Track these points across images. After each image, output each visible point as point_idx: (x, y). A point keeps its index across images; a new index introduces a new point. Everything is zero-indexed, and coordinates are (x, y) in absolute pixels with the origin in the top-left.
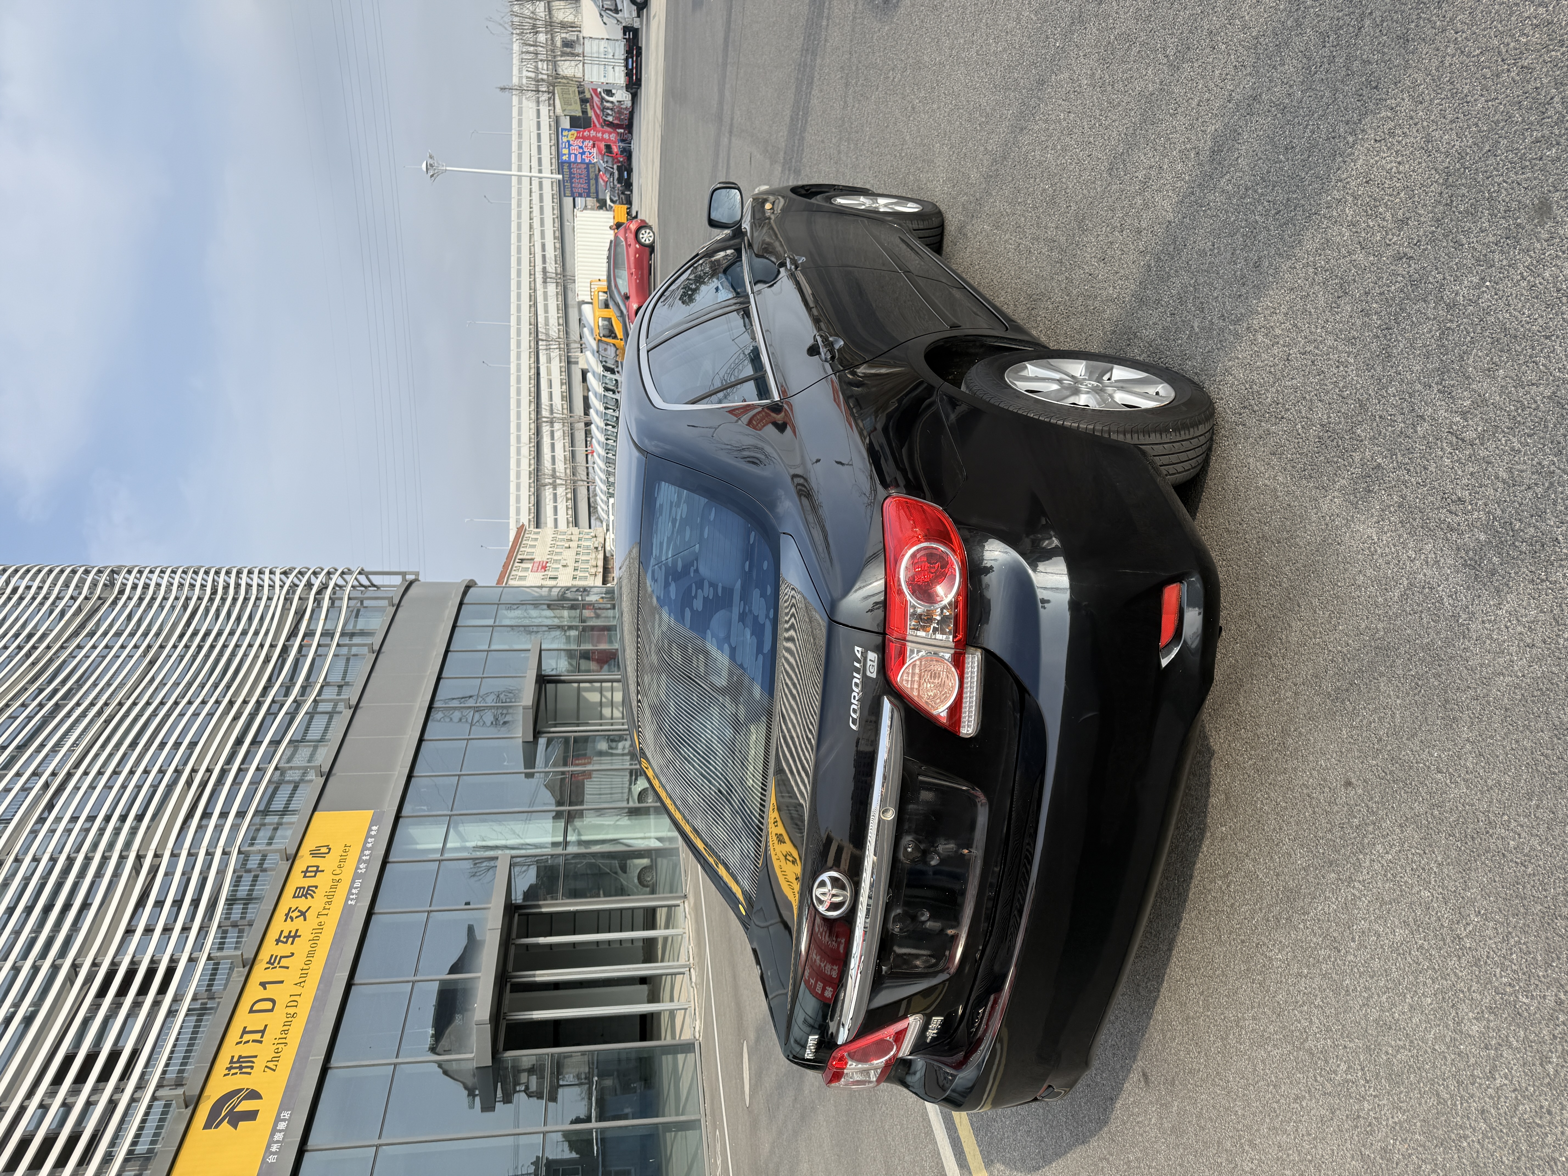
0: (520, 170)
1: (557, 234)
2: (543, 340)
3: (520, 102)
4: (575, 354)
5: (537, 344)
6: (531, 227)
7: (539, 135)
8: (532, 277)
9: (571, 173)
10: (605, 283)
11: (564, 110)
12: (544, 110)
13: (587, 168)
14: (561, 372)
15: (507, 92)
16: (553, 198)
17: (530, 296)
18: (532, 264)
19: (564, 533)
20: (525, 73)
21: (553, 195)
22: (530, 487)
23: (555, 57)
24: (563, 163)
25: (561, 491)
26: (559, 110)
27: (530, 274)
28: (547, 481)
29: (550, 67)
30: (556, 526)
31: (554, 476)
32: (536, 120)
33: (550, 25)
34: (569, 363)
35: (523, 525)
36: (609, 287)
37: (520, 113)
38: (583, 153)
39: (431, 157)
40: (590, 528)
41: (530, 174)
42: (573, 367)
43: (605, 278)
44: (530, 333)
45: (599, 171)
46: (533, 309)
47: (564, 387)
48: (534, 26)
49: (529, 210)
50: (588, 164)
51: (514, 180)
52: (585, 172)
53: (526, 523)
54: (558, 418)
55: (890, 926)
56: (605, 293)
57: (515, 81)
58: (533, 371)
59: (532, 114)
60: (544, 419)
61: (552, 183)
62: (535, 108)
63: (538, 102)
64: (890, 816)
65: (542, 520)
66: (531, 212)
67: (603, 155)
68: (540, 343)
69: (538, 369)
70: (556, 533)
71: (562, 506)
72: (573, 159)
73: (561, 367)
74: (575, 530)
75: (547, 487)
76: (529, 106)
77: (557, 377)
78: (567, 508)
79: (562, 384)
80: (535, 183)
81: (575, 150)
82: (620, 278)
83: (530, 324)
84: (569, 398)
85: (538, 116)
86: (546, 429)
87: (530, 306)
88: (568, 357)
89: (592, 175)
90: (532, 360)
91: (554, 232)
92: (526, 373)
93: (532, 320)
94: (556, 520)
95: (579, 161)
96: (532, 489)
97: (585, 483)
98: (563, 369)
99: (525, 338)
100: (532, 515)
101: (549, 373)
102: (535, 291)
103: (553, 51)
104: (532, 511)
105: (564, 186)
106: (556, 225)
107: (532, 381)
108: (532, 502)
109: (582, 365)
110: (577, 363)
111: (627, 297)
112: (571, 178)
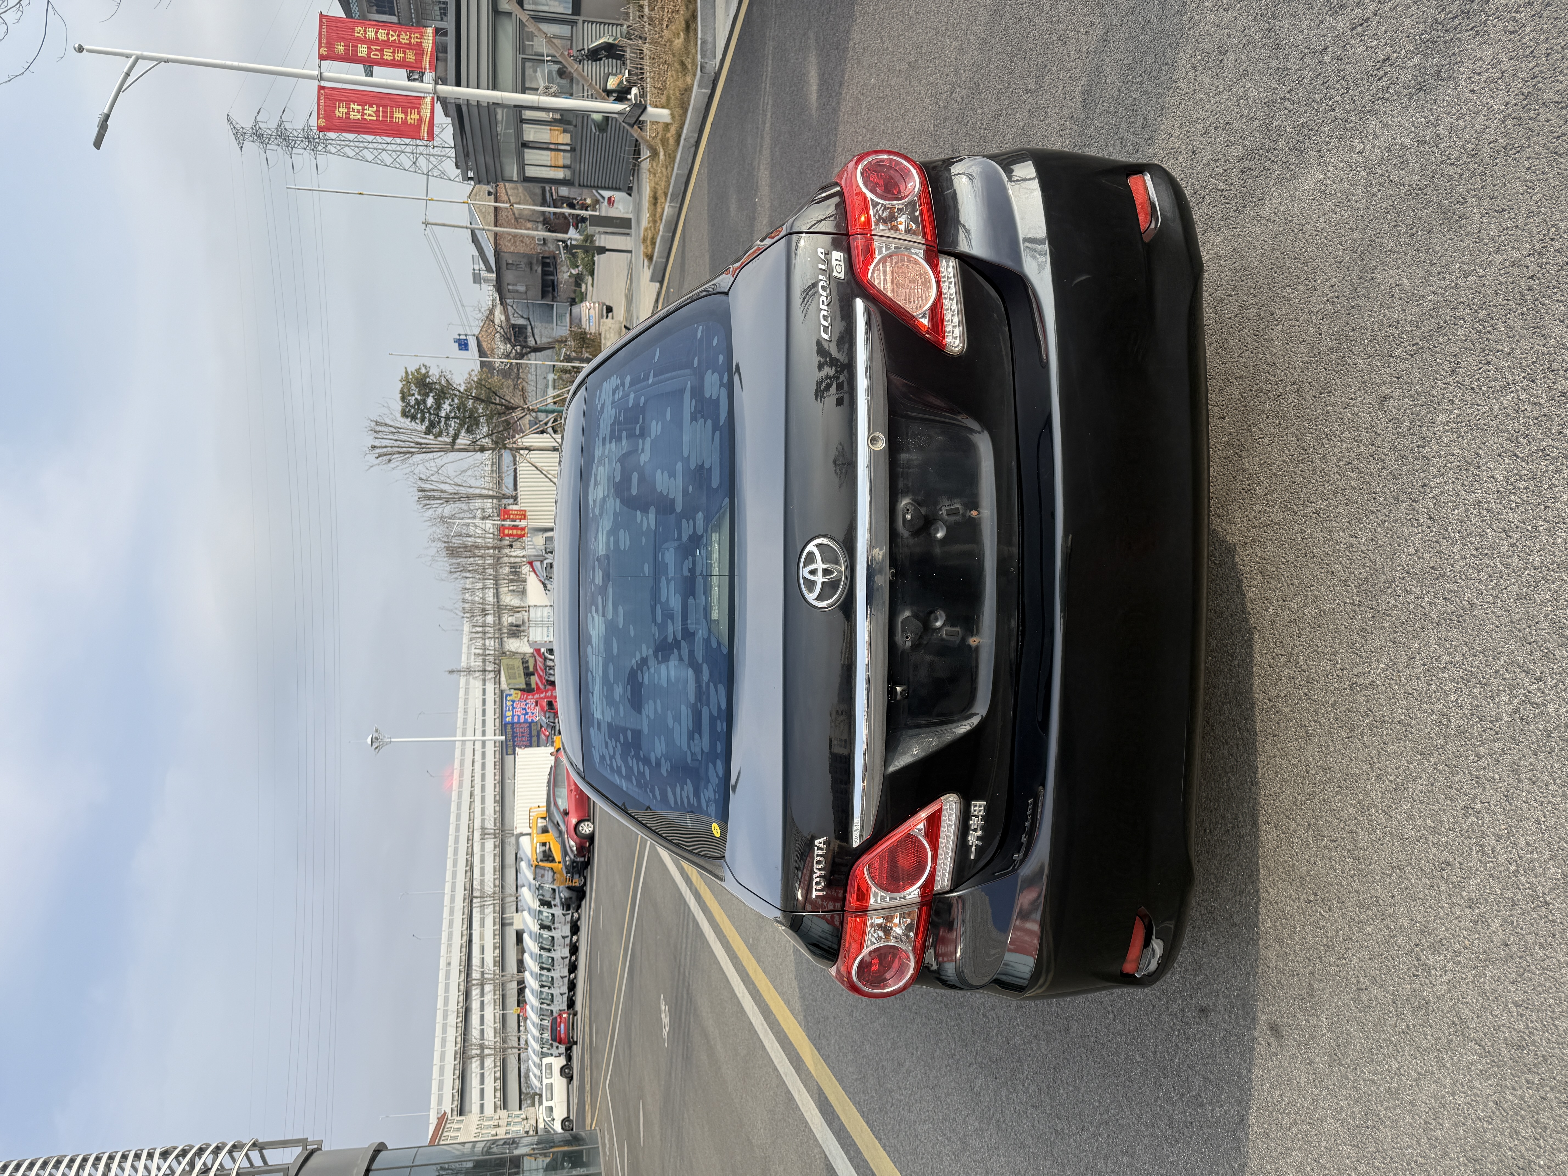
0: (464, 735)
1: (498, 798)
2: (477, 897)
3: (467, 683)
4: (510, 913)
5: (472, 901)
6: (472, 794)
7: (484, 711)
8: (470, 842)
9: (513, 732)
10: (545, 809)
11: (508, 684)
12: (490, 687)
13: (530, 727)
14: (495, 935)
15: (455, 675)
16: (495, 765)
17: (467, 861)
18: (471, 830)
19: (491, 1119)
20: (473, 651)
21: (495, 762)
22: (455, 1069)
23: (501, 634)
24: (506, 724)
25: (489, 1062)
26: (504, 686)
27: (468, 840)
28: (474, 1052)
29: (497, 645)
30: (482, 1111)
31: (482, 1047)
32: (481, 698)
33: (499, 608)
34: (503, 925)
35: (445, 1113)
36: (548, 810)
37: (467, 692)
38: (527, 713)
39: (377, 731)
40: (520, 1109)
41: (473, 738)
42: (507, 928)
43: (545, 804)
44: (465, 899)
45: (541, 727)
46: (469, 874)
47: (497, 951)
48: (484, 610)
49: (470, 779)
50: (530, 723)
51: (458, 744)
52: (527, 731)
53: (449, 1111)
54: (490, 979)
55: (899, 637)
56: (545, 818)
57: (464, 664)
58: (465, 938)
59: (478, 693)
60: (474, 982)
61: (495, 743)
62: (481, 687)
63: (484, 680)
64: (881, 445)
65: (467, 1108)
66: (472, 781)
67: (545, 712)
68: (475, 900)
69: (471, 935)
70: (481, 1119)
71: (490, 1085)
72: (516, 720)
73: (494, 930)
74: (503, 1113)
75: (474, 1060)
76: (476, 684)
77: (490, 941)
78: (495, 1090)
79: (495, 948)
80: (478, 745)
81: (518, 711)
82: (560, 797)
83: (465, 890)
84: (501, 963)
85: (484, 693)
86: (475, 992)
87: (466, 871)
88: (503, 919)
89: (534, 733)
90: (465, 926)
91: (495, 796)
92: (458, 941)
93: (468, 886)
94: (482, 1106)
95: (522, 721)
96: (457, 1072)
97: (516, 1051)
98: (497, 932)
99: (459, 903)
100: (456, 1103)
101: (482, 937)
102: (472, 855)
103: (500, 630)
104: (456, 1098)
105: (507, 745)
106: (497, 790)
107: (464, 950)
108: (456, 1087)
109: (518, 925)
110: (512, 924)
111: (566, 813)
112: (513, 737)
